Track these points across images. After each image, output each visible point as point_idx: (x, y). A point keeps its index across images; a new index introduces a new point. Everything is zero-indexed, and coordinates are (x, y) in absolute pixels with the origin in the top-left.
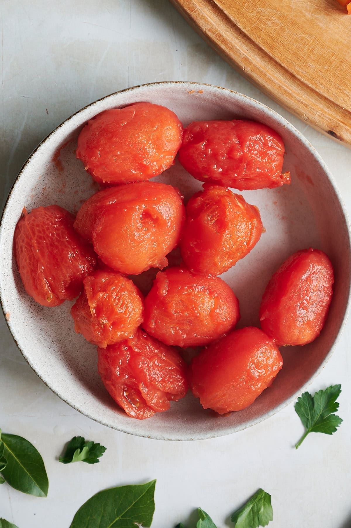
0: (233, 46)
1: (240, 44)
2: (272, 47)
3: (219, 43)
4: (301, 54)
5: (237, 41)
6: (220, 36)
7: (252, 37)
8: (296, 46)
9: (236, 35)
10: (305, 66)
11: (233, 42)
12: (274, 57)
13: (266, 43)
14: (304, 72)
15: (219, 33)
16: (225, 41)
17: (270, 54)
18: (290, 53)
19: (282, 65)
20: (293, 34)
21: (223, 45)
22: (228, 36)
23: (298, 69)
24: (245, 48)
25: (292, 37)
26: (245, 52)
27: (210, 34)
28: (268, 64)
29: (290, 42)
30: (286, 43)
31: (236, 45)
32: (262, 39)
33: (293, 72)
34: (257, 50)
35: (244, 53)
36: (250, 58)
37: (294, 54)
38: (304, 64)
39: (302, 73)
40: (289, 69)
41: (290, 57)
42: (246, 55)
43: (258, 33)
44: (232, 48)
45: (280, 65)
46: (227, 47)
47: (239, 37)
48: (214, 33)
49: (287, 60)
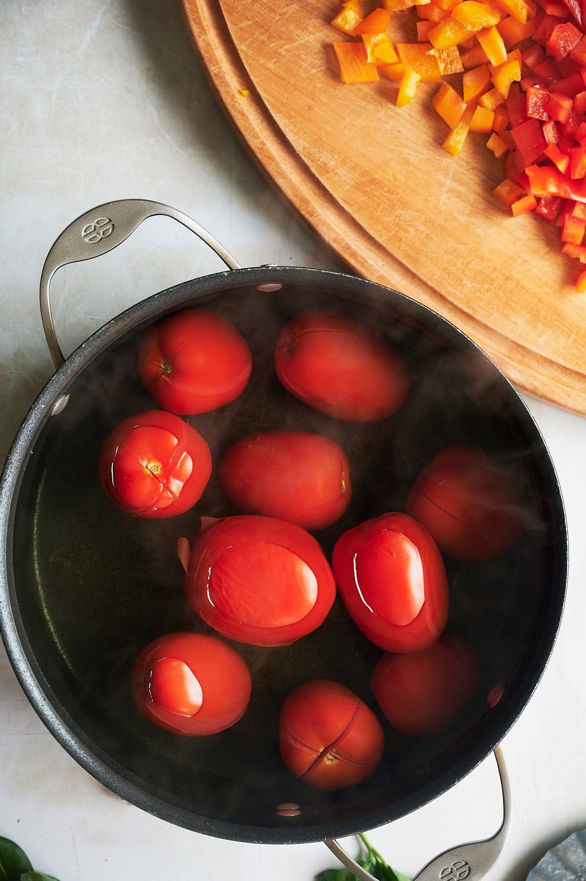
0: (365, 261)
1: (375, 257)
2: (415, 261)
3: (347, 257)
4: (453, 269)
5: (370, 254)
6: (348, 248)
7: (389, 248)
8: (446, 258)
9: (369, 246)
10: (458, 285)
11: (365, 256)
12: (418, 274)
13: (408, 256)
14: (458, 293)
15: (347, 244)
16: (354, 255)
17: (414, 270)
18: (439, 268)
19: (430, 284)
20: (443, 244)
21: (352, 259)
22: (358, 247)
23: (450, 289)
24: (381, 263)
25: (441, 248)
26: (381, 268)
27: (335, 245)
28: (411, 283)
29: (439, 254)
30: (434, 255)
31: (368, 260)
32: (403, 251)
33: (443, 293)
34: (396, 266)
35: (379, 269)
36: (387, 276)
37: (445, 270)
38: (458, 282)
39: (455, 294)
40: (438, 290)
41: (439, 273)
42: (383, 272)
43: (398, 244)
44: (363, 263)
45: (426, 284)
46: (357, 261)
47: (373, 249)
48: (339, 244)
49: (435, 277)
